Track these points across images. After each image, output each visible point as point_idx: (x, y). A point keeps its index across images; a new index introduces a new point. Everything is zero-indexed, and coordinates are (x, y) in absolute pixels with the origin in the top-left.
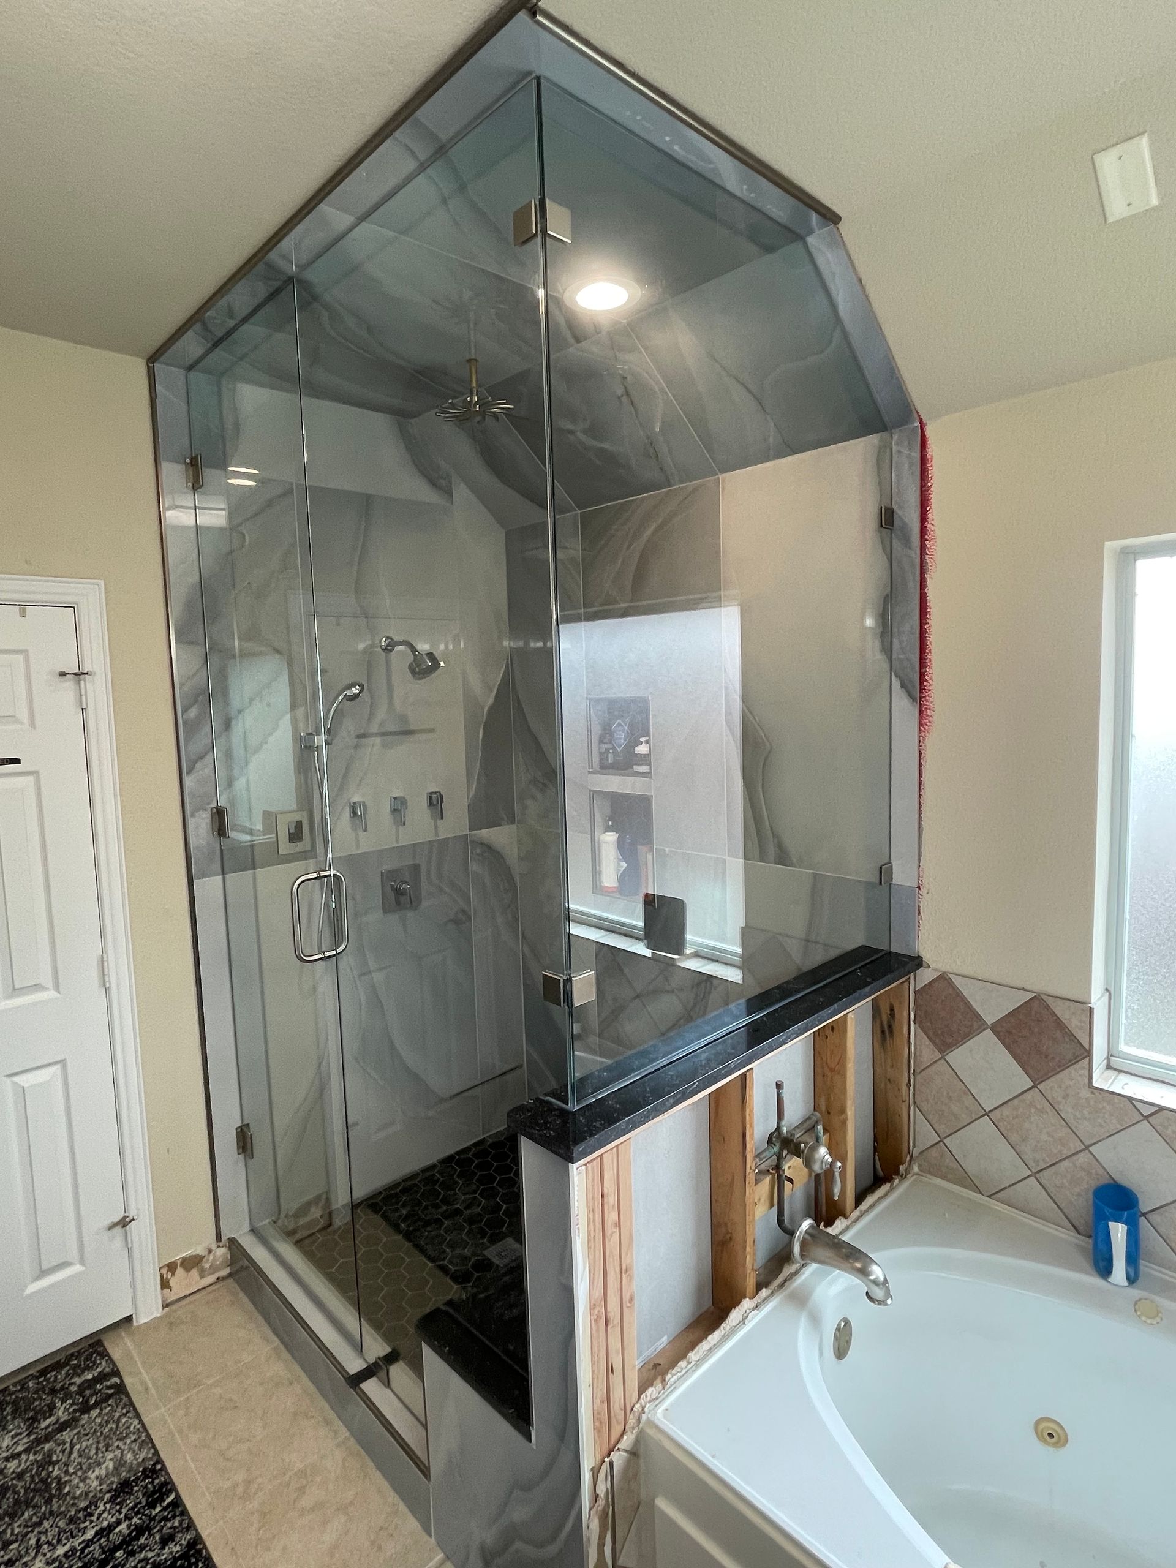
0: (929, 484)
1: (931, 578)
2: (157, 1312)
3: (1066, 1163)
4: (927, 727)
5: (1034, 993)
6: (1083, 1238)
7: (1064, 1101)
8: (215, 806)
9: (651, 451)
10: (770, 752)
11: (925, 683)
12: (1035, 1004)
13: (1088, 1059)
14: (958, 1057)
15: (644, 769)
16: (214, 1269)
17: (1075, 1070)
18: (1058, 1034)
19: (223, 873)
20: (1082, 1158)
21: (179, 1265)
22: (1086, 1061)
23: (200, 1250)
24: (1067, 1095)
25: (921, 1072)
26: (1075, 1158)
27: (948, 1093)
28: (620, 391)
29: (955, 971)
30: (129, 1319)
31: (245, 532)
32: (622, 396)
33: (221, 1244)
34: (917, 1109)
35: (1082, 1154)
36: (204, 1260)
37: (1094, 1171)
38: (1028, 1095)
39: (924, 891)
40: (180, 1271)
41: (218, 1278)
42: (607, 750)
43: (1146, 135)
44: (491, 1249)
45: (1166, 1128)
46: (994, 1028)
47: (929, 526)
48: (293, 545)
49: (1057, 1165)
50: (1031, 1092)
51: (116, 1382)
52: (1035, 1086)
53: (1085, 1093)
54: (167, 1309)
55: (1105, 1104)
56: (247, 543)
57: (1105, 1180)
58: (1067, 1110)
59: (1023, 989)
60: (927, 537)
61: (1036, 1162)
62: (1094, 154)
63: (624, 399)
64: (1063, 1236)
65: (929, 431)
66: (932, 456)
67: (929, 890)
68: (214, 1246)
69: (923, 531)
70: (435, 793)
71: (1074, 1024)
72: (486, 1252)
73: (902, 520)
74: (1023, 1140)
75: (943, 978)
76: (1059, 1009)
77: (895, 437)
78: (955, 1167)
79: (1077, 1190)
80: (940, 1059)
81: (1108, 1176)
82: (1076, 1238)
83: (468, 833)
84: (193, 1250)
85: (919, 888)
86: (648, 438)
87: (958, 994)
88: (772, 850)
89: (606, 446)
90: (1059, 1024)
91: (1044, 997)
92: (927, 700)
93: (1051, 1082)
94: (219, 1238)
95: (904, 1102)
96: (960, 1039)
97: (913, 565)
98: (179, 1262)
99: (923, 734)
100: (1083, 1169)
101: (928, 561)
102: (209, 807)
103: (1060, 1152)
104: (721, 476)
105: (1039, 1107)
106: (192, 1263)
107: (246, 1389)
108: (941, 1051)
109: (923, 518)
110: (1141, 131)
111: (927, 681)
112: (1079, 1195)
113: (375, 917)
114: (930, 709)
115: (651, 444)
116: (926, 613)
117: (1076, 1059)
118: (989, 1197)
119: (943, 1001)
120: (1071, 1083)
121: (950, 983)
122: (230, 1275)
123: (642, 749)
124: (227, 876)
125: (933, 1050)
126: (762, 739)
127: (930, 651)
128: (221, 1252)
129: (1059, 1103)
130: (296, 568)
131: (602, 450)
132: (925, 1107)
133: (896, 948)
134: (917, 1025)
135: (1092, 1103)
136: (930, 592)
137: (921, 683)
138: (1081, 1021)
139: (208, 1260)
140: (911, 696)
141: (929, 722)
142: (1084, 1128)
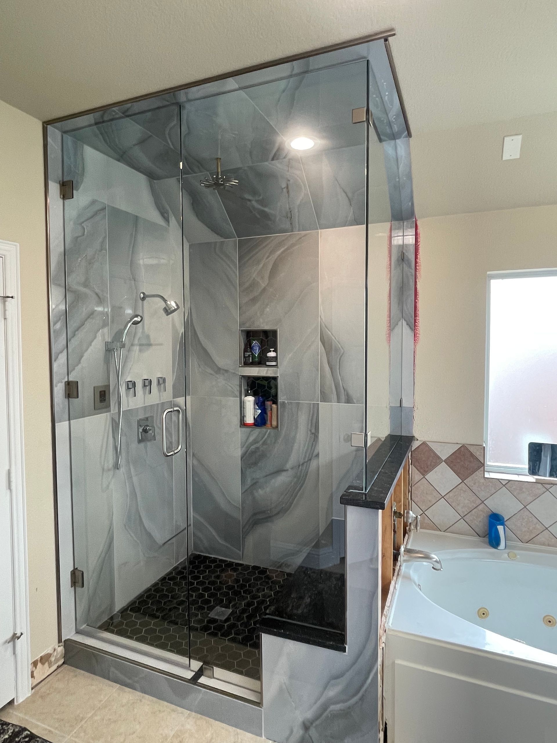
0: (418, 244)
1: (419, 281)
2: (28, 693)
3: (475, 510)
4: (417, 341)
5: (462, 444)
6: (482, 538)
7: (474, 485)
8: (67, 380)
9: (289, 215)
10: (343, 354)
11: (416, 323)
12: (462, 449)
13: (483, 467)
14: (430, 476)
15: (274, 363)
16: (57, 660)
17: (479, 472)
18: (472, 459)
19: (69, 420)
20: (481, 507)
21: (39, 661)
22: (483, 468)
23: (49, 650)
24: (475, 483)
25: (414, 485)
26: (478, 507)
27: (426, 492)
28: (284, 185)
29: (429, 440)
30: (11, 702)
31: (85, 227)
32: (284, 188)
33: (60, 644)
34: (412, 501)
35: (481, 505)
36: (52, 656)
37: (485, 511)
38: (460, 486)
39: (415, 409)
40: (39, 665)
41: (58, 666)
42: (249, 356)
43: (521, 135)
44: (211, 614)
45: (511, 488)
46: (445, 461)
47: (418, 260)
48: (105, 237)
49: (472, 512)
50: (461, 484)
51: (27, 734)
52: (463, 482)
53: (482, 481)
54: (33, 690)
55: (490, 483)
56: (86, 233)
57: (490, 513)
58: (474, 488)
59: (457, 443)
60: (417, 265)
61: (463, 512)
62: (505, 136)
63: (285, 190)
64: (475, 539)
65: (419, 223)
66: (420, 233)
67: (417, 408)
68: (57, 647)
69: (416, 262)
70: (161, 378)
71: (477, 454)
72: (209, 616)
73: (407, 257)
74: (458, 505)
75: (424, 444)
76: (472, 449)
77: (405, 224)
78: (429, 523)
79: (480, 519)
80: (423, 478)
81: (491, 512)
82: (480, 539)
83: (172, 400)
84: (46, 650)
85: (413, 407)
86: (290, 209)
87: (431, 450)
88: (343, 397)
89: (266, 209)
90: (472, 455)
91: (466, 445)
92: (417, 330)
93: (469, 479)
94: (60, 641)
95: (407, 499)
96: (431, 468)
97: (412, 275)
98: (39, 659)
99: (415, 344)
100: (481, 511)
101: (418, 274)
102: (64, 381)
103: (473, 506)
104: (319, 231)
105: (464, 490)
106: (45, 659)
107: (115, 712)
108: (423, 475)
109: (416, 258)
110: (520, 133)
111: (417, 322)
112: (480, 521)
113: (134, 445)
114: (418, 334)
115: (291, 212)
116: (417, 295)
117: (479, 468)
118: (444, 532)
119: (424, 453)
120: (477, 478)
121: (427, 446)
122: (64, 663)
123: (272, 354)
124: (72, 421)
125: (420, 475)
126: (339, 348)
127: (418, 310)
128: (61, 649)
129: (472, 487)
130: (106, 251)
131: (264, 211)
132: (416, 500)
133: (404, 434)
134: (412, 466)
135: (484, 484)
136: (418, 287)
137: (415, 324)
138: (480, 452)
139: (53, 656)
140: (411, 328)
141: (418, 339)
142: (482, 495)
